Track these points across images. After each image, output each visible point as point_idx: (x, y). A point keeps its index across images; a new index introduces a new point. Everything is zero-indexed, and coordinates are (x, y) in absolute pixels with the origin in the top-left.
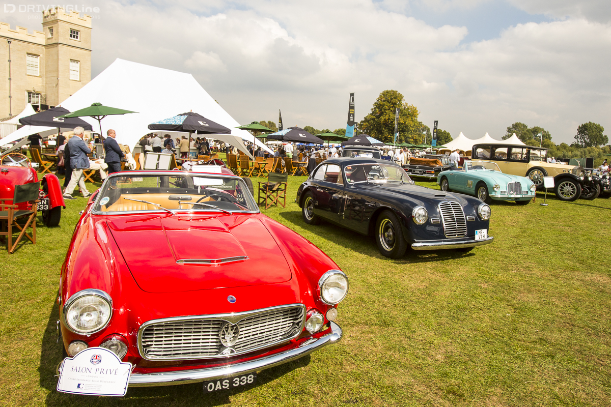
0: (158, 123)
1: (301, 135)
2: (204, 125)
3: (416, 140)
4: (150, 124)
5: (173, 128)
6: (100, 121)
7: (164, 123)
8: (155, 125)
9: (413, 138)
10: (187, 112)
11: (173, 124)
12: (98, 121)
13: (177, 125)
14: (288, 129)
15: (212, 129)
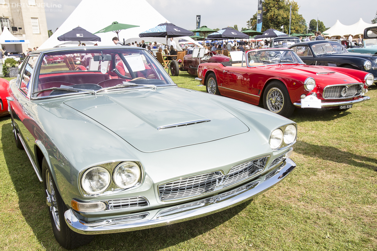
0: (146, 33)
1: (233, 33)
2: (178, 31)
3: (297, 30)
4: (140, 33)
5: (159, 35)
6: (118, 34)
7: (151, 32)
8: (144, 34)
9: (295, 29)
10: (164, 23)
11: (159, 32)
12: (117, 34)
13: (162, 32)
14: (223, 29)
15: (183, 33)
